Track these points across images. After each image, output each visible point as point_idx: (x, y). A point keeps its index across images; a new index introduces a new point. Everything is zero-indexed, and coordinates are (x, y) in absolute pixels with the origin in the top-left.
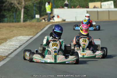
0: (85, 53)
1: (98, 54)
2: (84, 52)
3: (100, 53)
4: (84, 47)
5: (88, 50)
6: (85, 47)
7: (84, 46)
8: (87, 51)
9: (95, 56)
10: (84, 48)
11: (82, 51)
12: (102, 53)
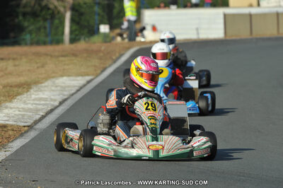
0: (160, 143)
1: (198, 146)
2: (157, 141)
3: (205, 143)
4: (156, 124)
5: (167, 134)
6: (158, 127)
7: (153, 121)
8: (165, 137)
9: (192, 151)
10: (156, 129)
11: (150, 138)
12: (209, 144)
